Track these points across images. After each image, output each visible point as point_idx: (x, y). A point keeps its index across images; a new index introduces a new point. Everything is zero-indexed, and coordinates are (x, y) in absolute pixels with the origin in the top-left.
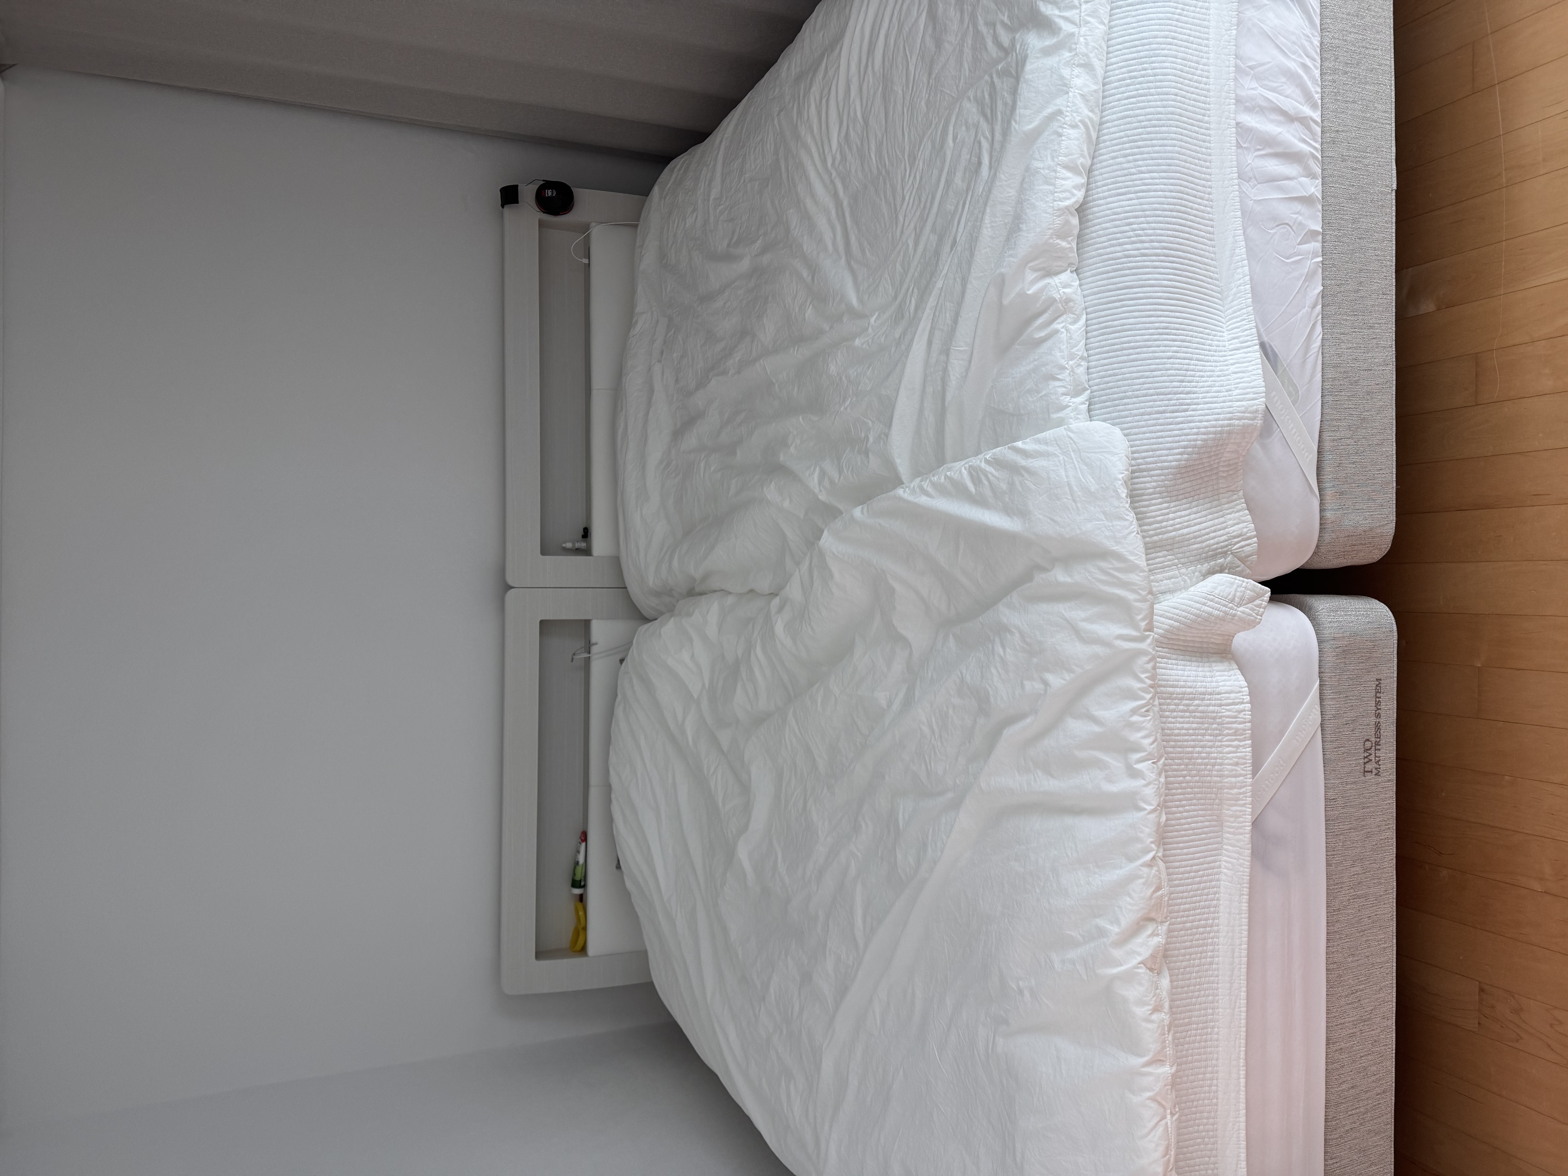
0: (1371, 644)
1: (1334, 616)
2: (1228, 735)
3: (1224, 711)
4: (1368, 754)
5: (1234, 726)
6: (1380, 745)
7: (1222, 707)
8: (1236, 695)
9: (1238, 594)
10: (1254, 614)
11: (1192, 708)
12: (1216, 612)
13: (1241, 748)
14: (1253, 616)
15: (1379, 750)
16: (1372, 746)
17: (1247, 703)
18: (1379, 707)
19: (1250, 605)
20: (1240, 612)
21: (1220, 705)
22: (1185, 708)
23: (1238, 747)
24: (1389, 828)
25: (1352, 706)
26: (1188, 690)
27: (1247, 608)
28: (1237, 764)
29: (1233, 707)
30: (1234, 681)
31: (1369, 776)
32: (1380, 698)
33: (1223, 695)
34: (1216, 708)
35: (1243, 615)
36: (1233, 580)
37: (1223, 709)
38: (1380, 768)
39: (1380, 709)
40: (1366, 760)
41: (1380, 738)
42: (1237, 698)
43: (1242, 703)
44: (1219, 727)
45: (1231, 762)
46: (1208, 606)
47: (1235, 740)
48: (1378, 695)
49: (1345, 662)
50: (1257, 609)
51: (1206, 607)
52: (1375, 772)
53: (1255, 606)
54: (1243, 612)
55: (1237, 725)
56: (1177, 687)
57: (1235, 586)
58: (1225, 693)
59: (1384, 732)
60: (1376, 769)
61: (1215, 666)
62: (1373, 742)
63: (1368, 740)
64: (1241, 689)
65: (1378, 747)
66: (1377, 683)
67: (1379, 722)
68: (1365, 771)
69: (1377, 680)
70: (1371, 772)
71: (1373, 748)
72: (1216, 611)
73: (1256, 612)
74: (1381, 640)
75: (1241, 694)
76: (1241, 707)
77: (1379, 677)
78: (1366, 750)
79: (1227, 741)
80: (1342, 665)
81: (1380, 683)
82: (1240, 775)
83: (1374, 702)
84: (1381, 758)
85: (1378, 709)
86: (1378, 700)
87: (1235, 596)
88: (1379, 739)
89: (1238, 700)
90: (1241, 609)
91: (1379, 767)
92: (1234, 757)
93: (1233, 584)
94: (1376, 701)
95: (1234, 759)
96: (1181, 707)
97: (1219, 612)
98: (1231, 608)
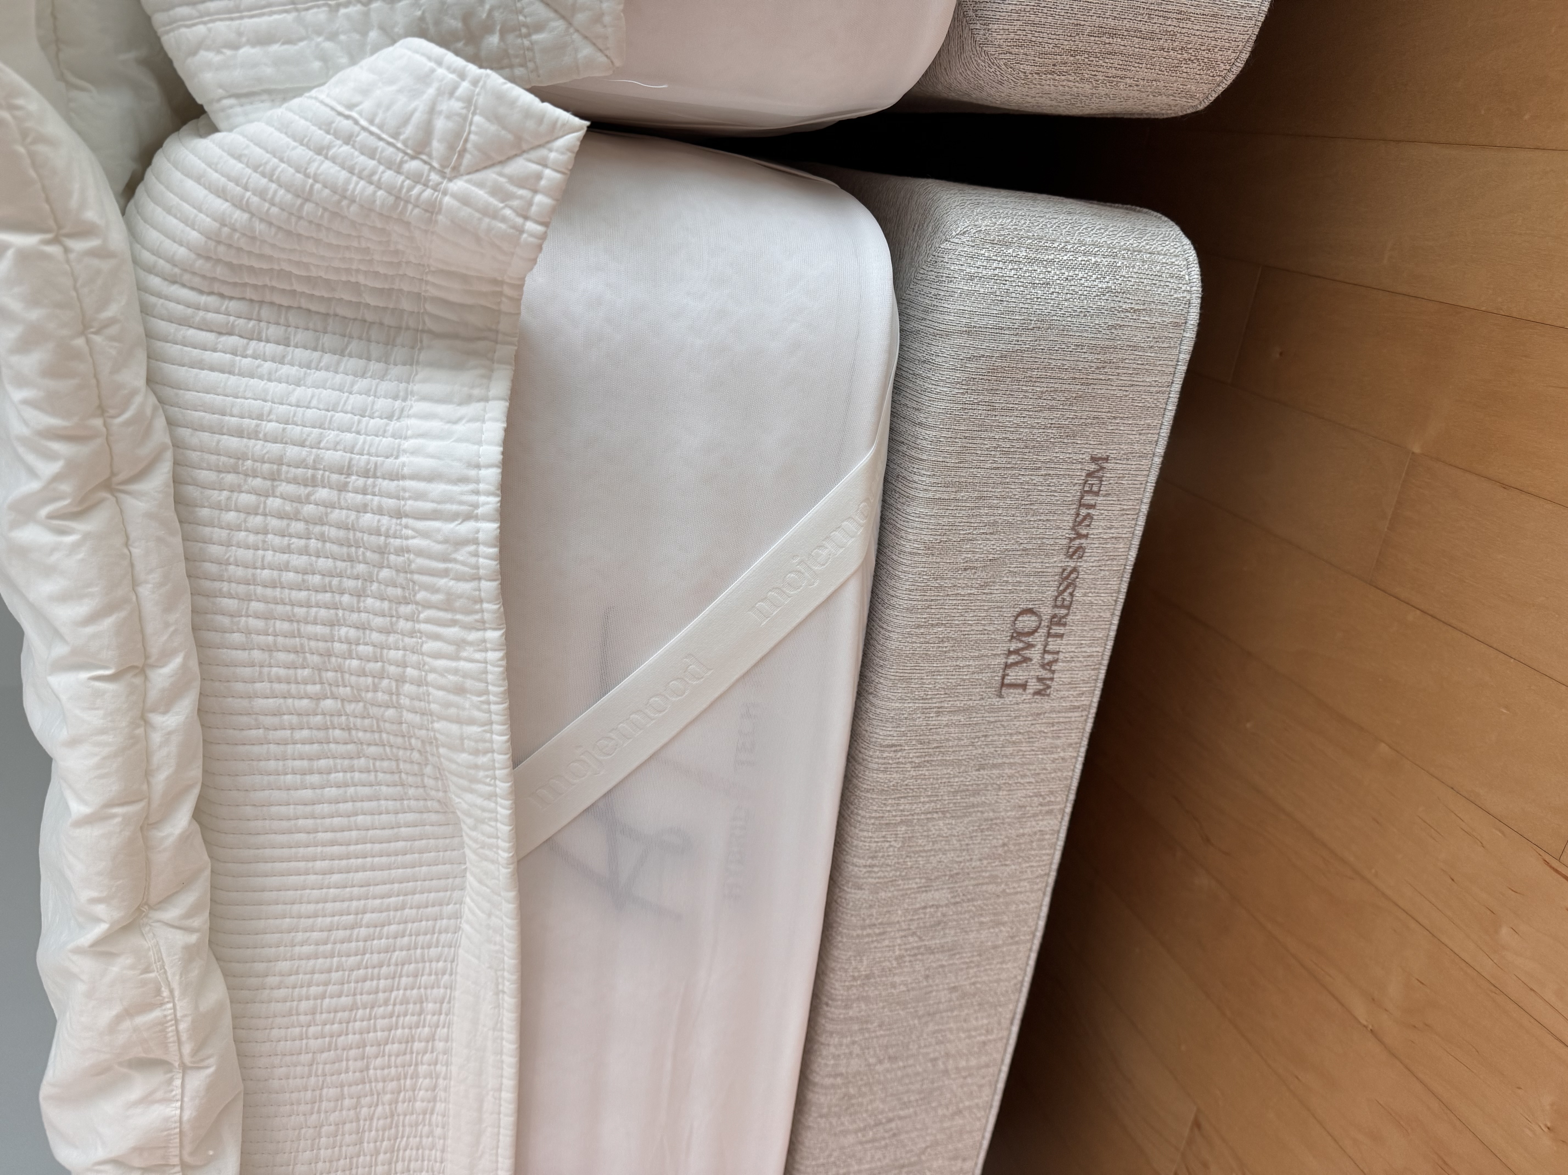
0: (1090, 357)
1: (989, 259)
2: (428, 605)
3: (410, 532)
4: (1021, 645)
5: (442, 582)
6: (1065, 625)
7: (404, 521)
8: (449, 487)
9: (441, 124)
10: (508, 212)
11: (309, 509)
12: (361, 188)
13: (470, 649)
14: (504, 220)
15: (1061, 636)
16: (1038, 627)
17: (486, 518)
18: (1084, 532)
19: (491, 175)
20: (454, 196)
21: (399, 514)
22: (288, 507)
23: (461, 644)
24: (1050, 812)
25: (995, 523)
26: (293, 452)
27: (481, 185)
28: (460, 690)
29: (436, 524)
30: (459, 440)
31: (1012, 696)
32: (1093, 506)
33: (408, 483)
34: (385, 520)
35: (466, 211)
36: (432, 64)
37: (406, 527)
38: (1052, 679)
39: (1086, 536)
40: (1013, 658)
41: (1068, 608)
42: (451, 500)
43: (469, 517)
44: (401, 578)
45: (442, 681)
46: (333, 160)
47: (453, 623)
48: (1089, 499)
49: (990, 403)
50: (521, 192)
51: (327, 164)
52: (1033, 686)
53: (511, 179)
54: (465, 200)
55: (452, 583)
56: (254, 435)
57: (431, 91)
58: (414, 477)
59: (1085, 595)
60: (1040, 680)
61: (424, 381)
62: (1046, 618)
63: (1030, 611)
64: (473, 473)
65: (1056, 630)
66: (1093, 467)
67: (1075, 570)
68: (1003, 685)
69: (1094, 459)
70: (1024, 686)
71: (1043, 631)
72: (362, 183)
73: (515, 203)
74: (1135, 348)
75: (471, 487)
76: (465, 528)
77: (1100, 452)
78: (1017, 635)
79: (428, 621)
80: (981, 411)
81: (1102, 468)
82: (472, 722)
83: (1070, 519)
84: (1061, 656)
85: (1080, 536)
86: (1084, 512)
87: (427, 130)
88: (1063, 611)
89: (454, 507)
90: (459, 185)
91: (1049, 675)
92: (448, 671)
93: (425, 79)
94: (1078, 515)
95: (451, 677)
96: (274, 503)
97: (371, 189)
98: (417, 178)
